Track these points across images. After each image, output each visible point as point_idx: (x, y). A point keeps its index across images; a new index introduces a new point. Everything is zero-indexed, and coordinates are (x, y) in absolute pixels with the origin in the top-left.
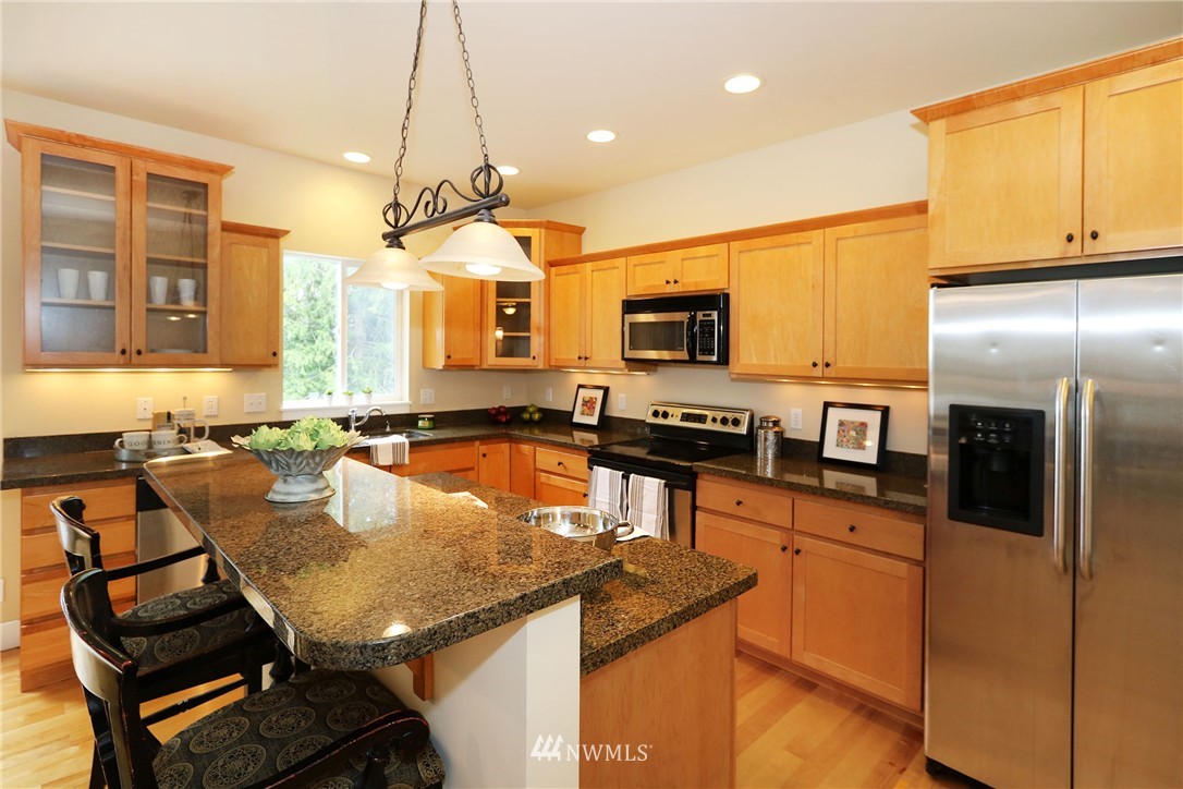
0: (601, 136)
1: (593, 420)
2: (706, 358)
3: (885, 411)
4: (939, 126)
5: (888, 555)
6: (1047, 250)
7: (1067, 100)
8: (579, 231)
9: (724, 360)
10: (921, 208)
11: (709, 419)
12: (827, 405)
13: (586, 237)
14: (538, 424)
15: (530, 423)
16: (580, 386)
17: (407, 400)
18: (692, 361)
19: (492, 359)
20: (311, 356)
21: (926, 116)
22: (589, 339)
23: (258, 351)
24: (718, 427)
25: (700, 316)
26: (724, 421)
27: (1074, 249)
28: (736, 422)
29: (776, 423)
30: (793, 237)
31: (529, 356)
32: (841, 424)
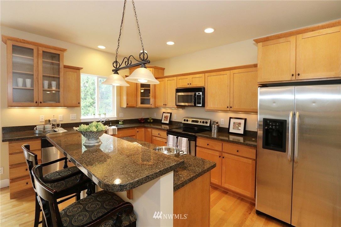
0: (170, 43)
1: (167, 122)
2: (199, 105)
3: (245, 120)
4: (260, 44)
5: (247, 158)
6: (287, 78)
7: (292, 39)
8: (163, 69)
9: (204, 106)
10: (256, 66)
11: (199, 122)
12: (230, 118)
13: (165, 71)
14: (152, 123)
15: (150, 123)
16: (164, 113)
17: (116, 116)
18: (195, 106)
19: (139, 105)
20: (85, 103)
21: (257, 41)
22: (166, 99)
23: (74, 102)
24: (202, 124)
25: (197, 93)
26: (203, 122)
27: (294, 78)
28: (206, 123)
29: (217, 123)
30: (222, 73)
31: (150, 104)
32: (234, 123)
